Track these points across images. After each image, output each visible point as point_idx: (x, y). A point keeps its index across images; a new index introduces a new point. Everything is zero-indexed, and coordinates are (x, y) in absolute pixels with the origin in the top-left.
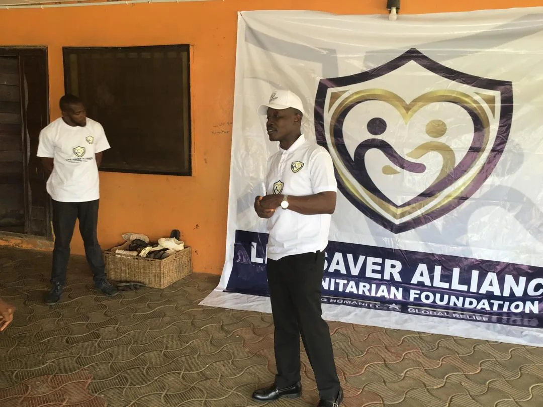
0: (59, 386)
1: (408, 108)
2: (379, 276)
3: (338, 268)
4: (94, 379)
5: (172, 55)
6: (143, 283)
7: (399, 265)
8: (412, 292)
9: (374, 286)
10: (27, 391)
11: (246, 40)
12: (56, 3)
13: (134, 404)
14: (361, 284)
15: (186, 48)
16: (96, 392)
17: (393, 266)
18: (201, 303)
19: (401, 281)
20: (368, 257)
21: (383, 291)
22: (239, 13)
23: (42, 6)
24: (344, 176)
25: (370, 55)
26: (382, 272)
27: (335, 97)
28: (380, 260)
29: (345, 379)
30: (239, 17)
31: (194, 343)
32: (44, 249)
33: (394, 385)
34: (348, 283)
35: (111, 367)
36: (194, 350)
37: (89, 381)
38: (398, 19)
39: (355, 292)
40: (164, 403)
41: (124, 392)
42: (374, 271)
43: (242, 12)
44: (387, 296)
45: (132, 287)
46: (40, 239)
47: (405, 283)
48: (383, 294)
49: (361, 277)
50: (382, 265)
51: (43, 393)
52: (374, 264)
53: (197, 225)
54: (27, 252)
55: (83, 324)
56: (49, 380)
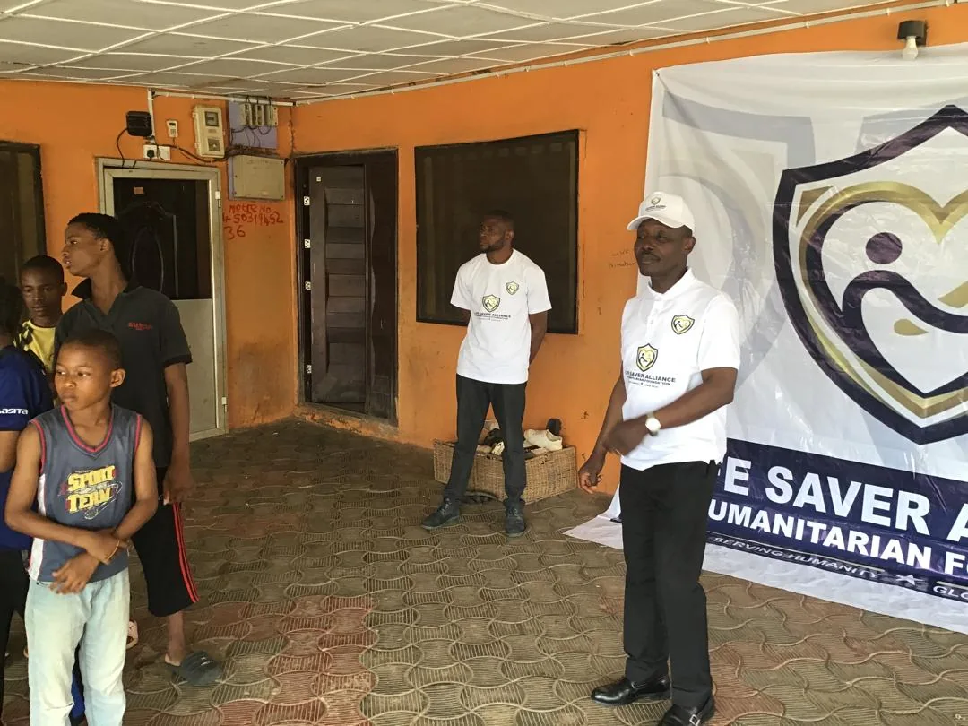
0: (330, 611)
1: (942, 215)
2: (886, 522)
3: (810, 500)
4: (376, 609)
5: (556, 147)
6: (496, 496)
7: (924, 504)
8: (950, 556)
9: (876, 540)
10: (292, 610)
11: (664, 115)
12: (409, 85)
13: (410, 648)
14: (853, 534)
15: (573, 135)
16: (371, 625)
17: (913, 505)
18: (568, 533)
19: (928, 534)
20: (866, 485)
21: (893, 551)
22: (654, 73)
23: (392, 91)
24: (825, 337)
25: (870, 123)
26: (892, 514)
27: (808, 199)
28: (888, 492)
29: (739, 672)
30: (655, 78)
31: (529, 584)
32: (386, 437)
33: (821, 694)
34: (828, 530)
35: (405, 597)
36: (525, 593)
37: (370, 611)
38: (920, 55)
39: (841, 546)
40: (450, 653)
41: (404, 632)
42: (877, 512)
43: (659, 71)
44: (900, 560)
45: (478, 499)
46: (383, 422)
47: (937, 540)
48: (893, 556)
49: (854, 520)
50: (893, 501)
51: (309, 615)
52: (878, 497)
53: (586, 414)
54: (366, 440)
55: (394, 540)
56: (323, 602)
